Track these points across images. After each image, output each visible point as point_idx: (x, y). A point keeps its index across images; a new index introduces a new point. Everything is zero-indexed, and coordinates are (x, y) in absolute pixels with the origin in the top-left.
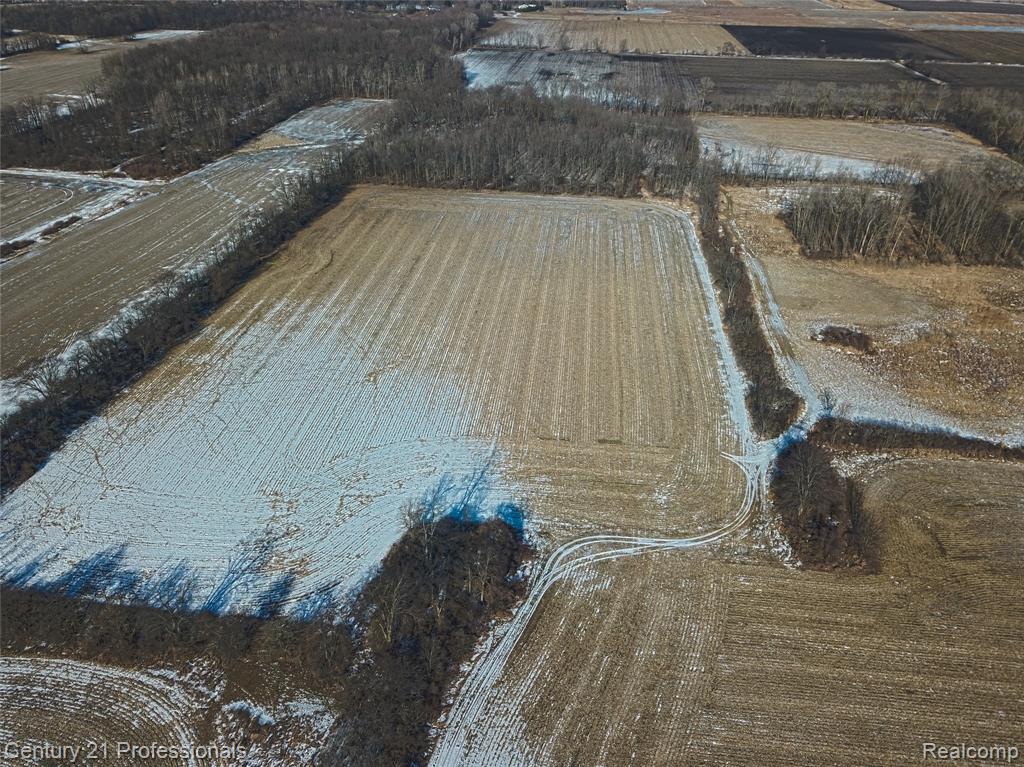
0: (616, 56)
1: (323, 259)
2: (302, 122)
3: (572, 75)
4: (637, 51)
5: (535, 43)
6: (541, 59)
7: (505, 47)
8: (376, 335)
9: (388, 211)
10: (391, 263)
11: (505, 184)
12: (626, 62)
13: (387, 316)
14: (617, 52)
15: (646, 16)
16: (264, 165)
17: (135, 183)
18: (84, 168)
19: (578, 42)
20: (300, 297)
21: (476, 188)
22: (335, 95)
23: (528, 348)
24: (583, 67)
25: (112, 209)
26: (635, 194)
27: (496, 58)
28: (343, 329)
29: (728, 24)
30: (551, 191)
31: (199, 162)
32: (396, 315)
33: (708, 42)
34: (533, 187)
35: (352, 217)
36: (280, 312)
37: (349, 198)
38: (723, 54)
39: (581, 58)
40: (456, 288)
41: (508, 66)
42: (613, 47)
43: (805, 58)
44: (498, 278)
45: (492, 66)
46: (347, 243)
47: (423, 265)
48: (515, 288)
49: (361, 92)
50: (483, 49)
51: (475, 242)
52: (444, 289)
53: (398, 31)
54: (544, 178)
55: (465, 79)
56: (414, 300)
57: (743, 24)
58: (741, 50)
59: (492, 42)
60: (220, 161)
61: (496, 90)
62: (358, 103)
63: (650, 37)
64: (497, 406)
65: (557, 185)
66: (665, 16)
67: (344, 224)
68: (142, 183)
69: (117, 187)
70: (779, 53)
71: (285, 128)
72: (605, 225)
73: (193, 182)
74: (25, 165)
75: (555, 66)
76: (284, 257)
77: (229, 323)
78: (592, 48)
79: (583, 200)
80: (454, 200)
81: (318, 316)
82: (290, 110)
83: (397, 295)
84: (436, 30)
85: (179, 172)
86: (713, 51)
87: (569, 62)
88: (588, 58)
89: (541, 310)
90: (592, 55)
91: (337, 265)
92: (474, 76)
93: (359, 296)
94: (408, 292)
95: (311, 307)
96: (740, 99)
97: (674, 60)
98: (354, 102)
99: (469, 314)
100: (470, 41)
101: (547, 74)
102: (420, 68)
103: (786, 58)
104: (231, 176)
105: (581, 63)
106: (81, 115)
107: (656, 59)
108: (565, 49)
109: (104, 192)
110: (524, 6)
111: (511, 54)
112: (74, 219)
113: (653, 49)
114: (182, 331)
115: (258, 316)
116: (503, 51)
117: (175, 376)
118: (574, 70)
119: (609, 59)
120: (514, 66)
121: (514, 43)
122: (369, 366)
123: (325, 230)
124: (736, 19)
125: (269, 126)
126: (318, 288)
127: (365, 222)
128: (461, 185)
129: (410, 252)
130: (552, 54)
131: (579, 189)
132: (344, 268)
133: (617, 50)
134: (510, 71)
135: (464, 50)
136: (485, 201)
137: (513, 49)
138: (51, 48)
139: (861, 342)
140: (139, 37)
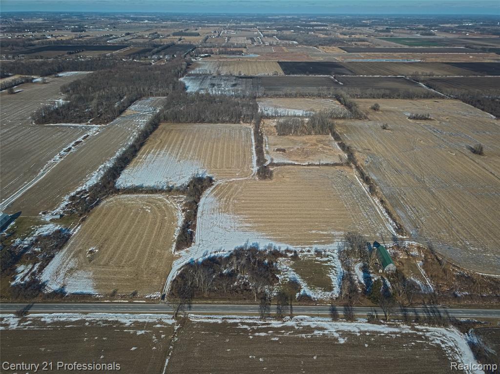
0: (237, 77)
1: (159, 141)
2: (137, 106)
3: (222, 85)
4: (244, 75)
5: (208, 72)
6: (211, 79)
7: (197, 74)
8: (177, 154)
9: (172, 130)
10: (176, 141)
11: (203, 121)
12: (241, 79)
13: (179, 151)
14: (238, 75)
15: (250, 58)
16: (131, 119)
17: (97, 126)
18: (80, 122)
19: (224, 71)
20: (157, 148)
21: (195, 123)
22: (144, 96)
23: (212, 155)
24: (226, 82)
25: (96, 133)
26: (239, 123)
27: (195, 79)
28: (169, 154)
29: (280, 61)
30: (215, 123)
31: (111, 119)
32: (181, 151)
33: (270, 70)
34: (211, 122)
35: (163, 131)
36: (153, 152)
37: (160, 127)
38: (275, 75)
39: (225, 78)
40: (194, 145)
41: (199, 82)
42: (236, 73)
43: (302, 76)
44: (204, 143)
45: (194, 83)
46: (164, 137)
47: (184, 141)
48: (208, 145)
49: (152, 95)
50: (190, 75)
51: (197, 136)
52: (191, 146)
53: (160, 72)
54: (213, 119)
55: (185, 88)
56: (184, 148)
57: (286, 61)
58: (281, 72)
59: (193, 72)
60: (117, 119)
61: (197, 93)
62: (151, 98)
63: (250, 68)
64: (206, 164)
65: (217, 121)
66: (258, 58)
67: (161, 133)
68: (99, 126)
69: (93, 127)
70: (293, 73)
71: (132, 107)
72: (230, 131)
73: (113, 125)
74: (60, 122)
75: (215, 82)
76: (149, 142)
77: (143, 154)
78: (229, 74)
79: (224, 125)
80: (189, 126)
81: (163, 152)
82: (131, 102)
83: (180, 147)
84: (173, 71)
85: (108, 122)
86: (271, 74)
87: (221, 80)
88: (227, 78)
89: (214, 148)
90: (229, 77)
91: (163, 142)
92: (188, 86)
93: (171, 148)
94: (182, 146)
95: (160, 150)
96: (276, 92)
97: (257, 77)
98: (150, 98)
99: (198, 150)
100: (185, 73)
101: (213, 85)
102: (171, 86)
103: (296, 75)
104: (123, 123)
105: (225, 80)
107: (251, 77)
108: (219, 74)
109: (90, 129)
110: (203, 55)
111: (200, 77)
112: (88, 136)
113: (251, 74)
114: (133, 156)
115: (149, 153)
116: (197, 75)
117: (137, 163)
118: (222, 83)
119: (235, 78)
120: (202, 82)
121: (201, 73)
122: (177, 160)
123: (156, 135)
124: (283, 59)
125: (127, 107)
126: (161, 146)
127: (166, 132)
128: (191, 122)
129: (180, 138)
130: (214, 77)
131: (223, 122)
132: (165, 143)
134: (200, 84)
135: (183, 77)
136: (197, 126)
137: (201, 75)
138: (30, 81)
139: (284, 151)
140: (60, 75)
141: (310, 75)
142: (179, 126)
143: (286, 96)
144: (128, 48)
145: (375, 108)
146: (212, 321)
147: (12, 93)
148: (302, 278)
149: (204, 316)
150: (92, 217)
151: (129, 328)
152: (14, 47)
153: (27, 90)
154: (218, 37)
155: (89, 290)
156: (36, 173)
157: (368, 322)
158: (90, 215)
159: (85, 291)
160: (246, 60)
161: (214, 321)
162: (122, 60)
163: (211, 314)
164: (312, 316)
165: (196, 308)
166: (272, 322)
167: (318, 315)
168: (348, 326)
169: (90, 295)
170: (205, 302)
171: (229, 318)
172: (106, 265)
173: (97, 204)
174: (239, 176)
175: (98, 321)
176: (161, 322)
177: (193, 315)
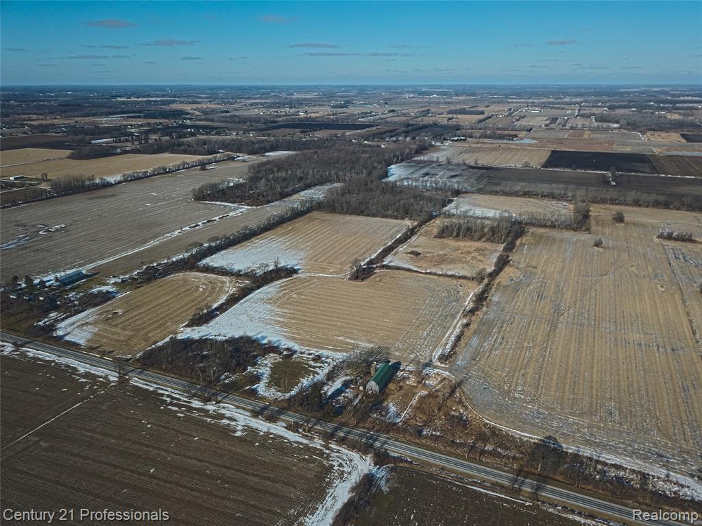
1: (289, 229)
2: (310, 191)
3: (437, 175)
4: (482, 165)
5: (435, 159)
6: (432, 167)
7: (422, 161)
8: (292, 243)
9: (318, 219)
10: (308, 230)
11: (360, 213)
12: (472, 169)
13: (298, 240)
15: (518, 144)
17: (247, 207)
18: (234, 202)
20: (278, 235)
21: (351, 214)
22: (328, 182)
23: (328, 248)
24: (447, 172)
25: (239, 214)
26: (403, 219)
27: (412, 166)
28: (285, 242)
29: (557, 150)
30: (374, 216)
31: (268, 202)
32: (300, 240)
34: (369, 215)
35: (306, 219)
36: (271, 238)
37: (308, 215)
38: (525, 167)
39: (451, 167)
40: (321, 236)
41: (413, 170)
43: (565, 170)
45: (406, 170)
46: (299, 225)
47: (315, 232)
48: (337, 238)
49: (339, 181)
50: (411, 162)
51: (336, 228)
52: (318, 236)
54: (374, 212)
55: (385, 177)
56: (308, 238)
57: (566, 150)
58: (539, 164)
59: (419, 158)
60: (275, 203)
61: (395, 183)
63: (502, 157)
64: (310, 256)
65: (378, 214)
67: (302, 221)
68: (249, 207)
69: (242, 208)
71: (304, 192)
73: (263, 208)
74: (217, 201)
75: (434, 171)
76: (280, 227)
77: (258, 239)
78: (463, 162)
79: (383, 219)
82: (308, 187)
83: (304, 237)
85: (261, 205)
86: (520, 166)
87: (444, 169)
88: (455, 167)
89: (339, 242)
90: (459, 166)
91: (293, 230)
92: (393, 175)
93: (294, 236)
94: (307, 236)
95: (280, 238)
98: (333, 184)
99: (320, 241)
100: (407, 159)
101: (426, 175)
103: (555, 169)
104: (277, 206)
105: (448, 170)
106: (237, 186)
108: (450, 163)
109: (237, 209)
110: (456, 138)
111: (421, 165)
112: (228, 216)
113: (492, 164)
114: (246, 239)
115: (266, 238)
116: (420, 163)
117: (241, 246)
118: (441, 173)
119: (464, 168)
120: (416, 170)
121: (428, 160)
122: (286, 248)
123: (295, 222)
124: (567, 147)
125: (297, 192)
127: (308, 221)
128: (346, 213)
129: (316, 228)
130: (440, 165)
131: (384, 216)
133: (472, 164)
134: (412, 173)
135: (400, 163)
137: (425, 162)
138: (233, 159)
139: (417, 254)
140: (267, 154)
141: (579, 171)
142: (329, 216)
143: (506, 194)
144: (374, 128)
145: (620, 219)
146: (146, 387)
147: (204, 169)
148: (270, 375)
149: (142, 382)
150: (148, 286)
151: (79, 375)
152: (254, 124)
153: (220, 167)
154: (507, 116)
155: (82, 342)
156: (146, 242)
157: (286, 428)
158: (148, 284)
159: (78, 341)
160: (507, 146)
161: (148, 387)
162: (351, 140)
163: (151, 382)
164: (238, 407)
165: (146, 375)
166: (196, 402)
167: (244, 409)
168: (262, 425)
169: (78, 345)
170: (159, 372)
171: (162, 389)
172: (116, 326)
173: (164, 277)
174: (331, 273)
175: (62, 364)
176: (106, 378)
177: (136, 379)
